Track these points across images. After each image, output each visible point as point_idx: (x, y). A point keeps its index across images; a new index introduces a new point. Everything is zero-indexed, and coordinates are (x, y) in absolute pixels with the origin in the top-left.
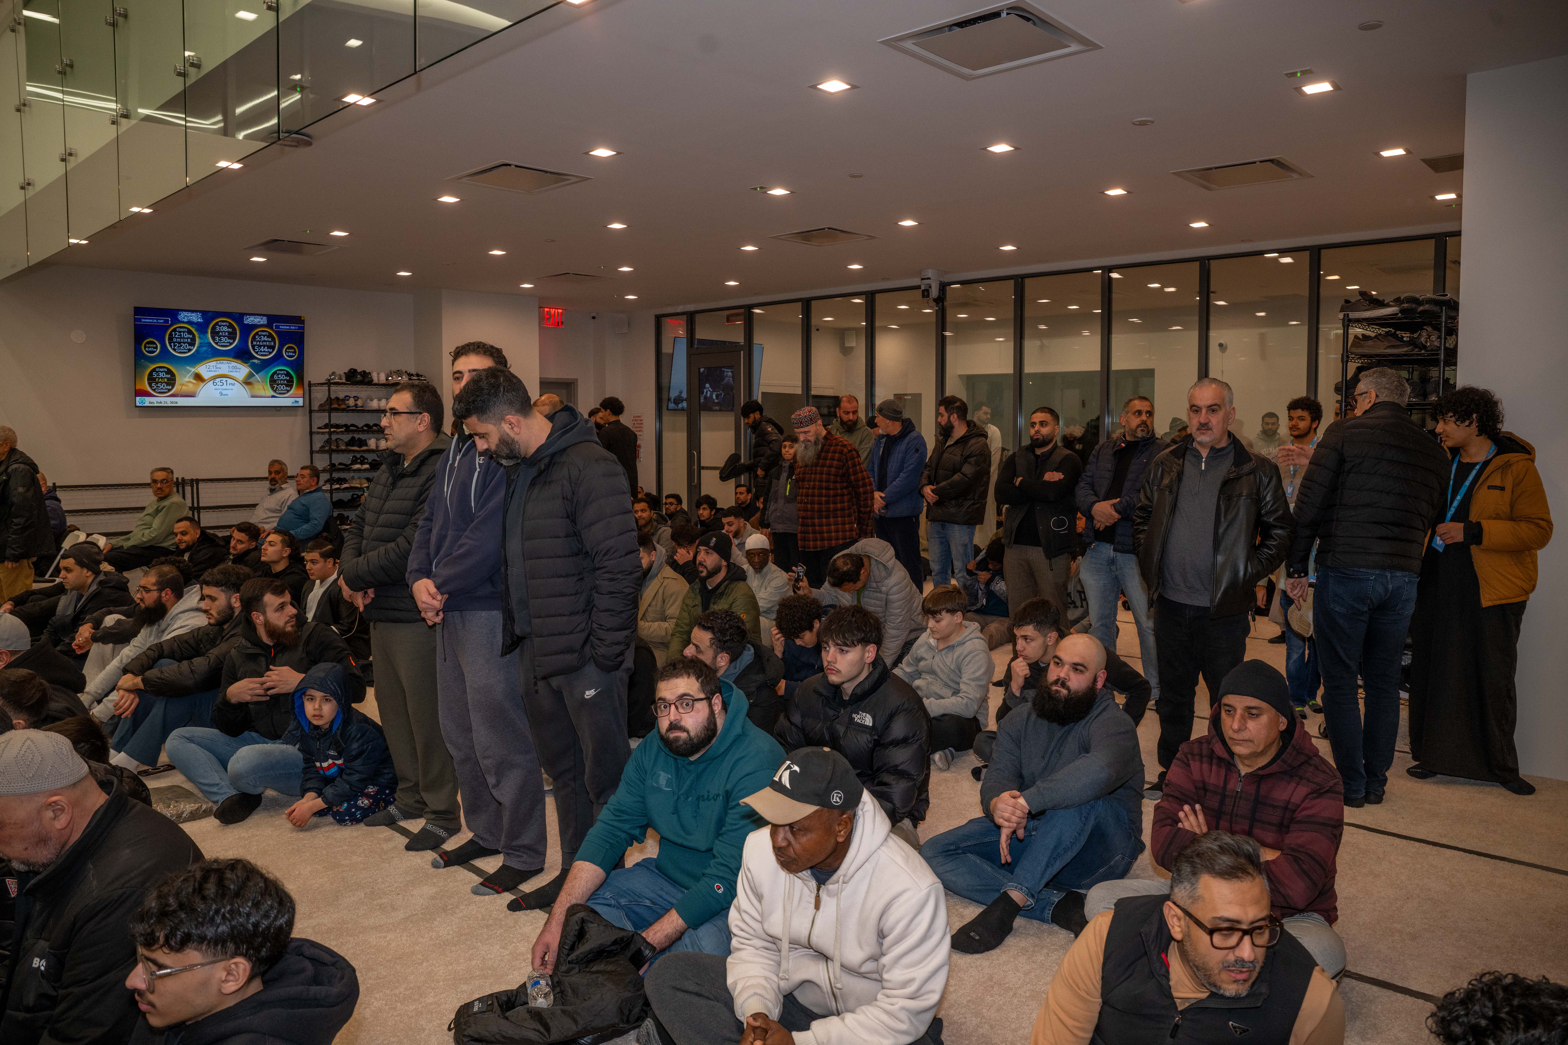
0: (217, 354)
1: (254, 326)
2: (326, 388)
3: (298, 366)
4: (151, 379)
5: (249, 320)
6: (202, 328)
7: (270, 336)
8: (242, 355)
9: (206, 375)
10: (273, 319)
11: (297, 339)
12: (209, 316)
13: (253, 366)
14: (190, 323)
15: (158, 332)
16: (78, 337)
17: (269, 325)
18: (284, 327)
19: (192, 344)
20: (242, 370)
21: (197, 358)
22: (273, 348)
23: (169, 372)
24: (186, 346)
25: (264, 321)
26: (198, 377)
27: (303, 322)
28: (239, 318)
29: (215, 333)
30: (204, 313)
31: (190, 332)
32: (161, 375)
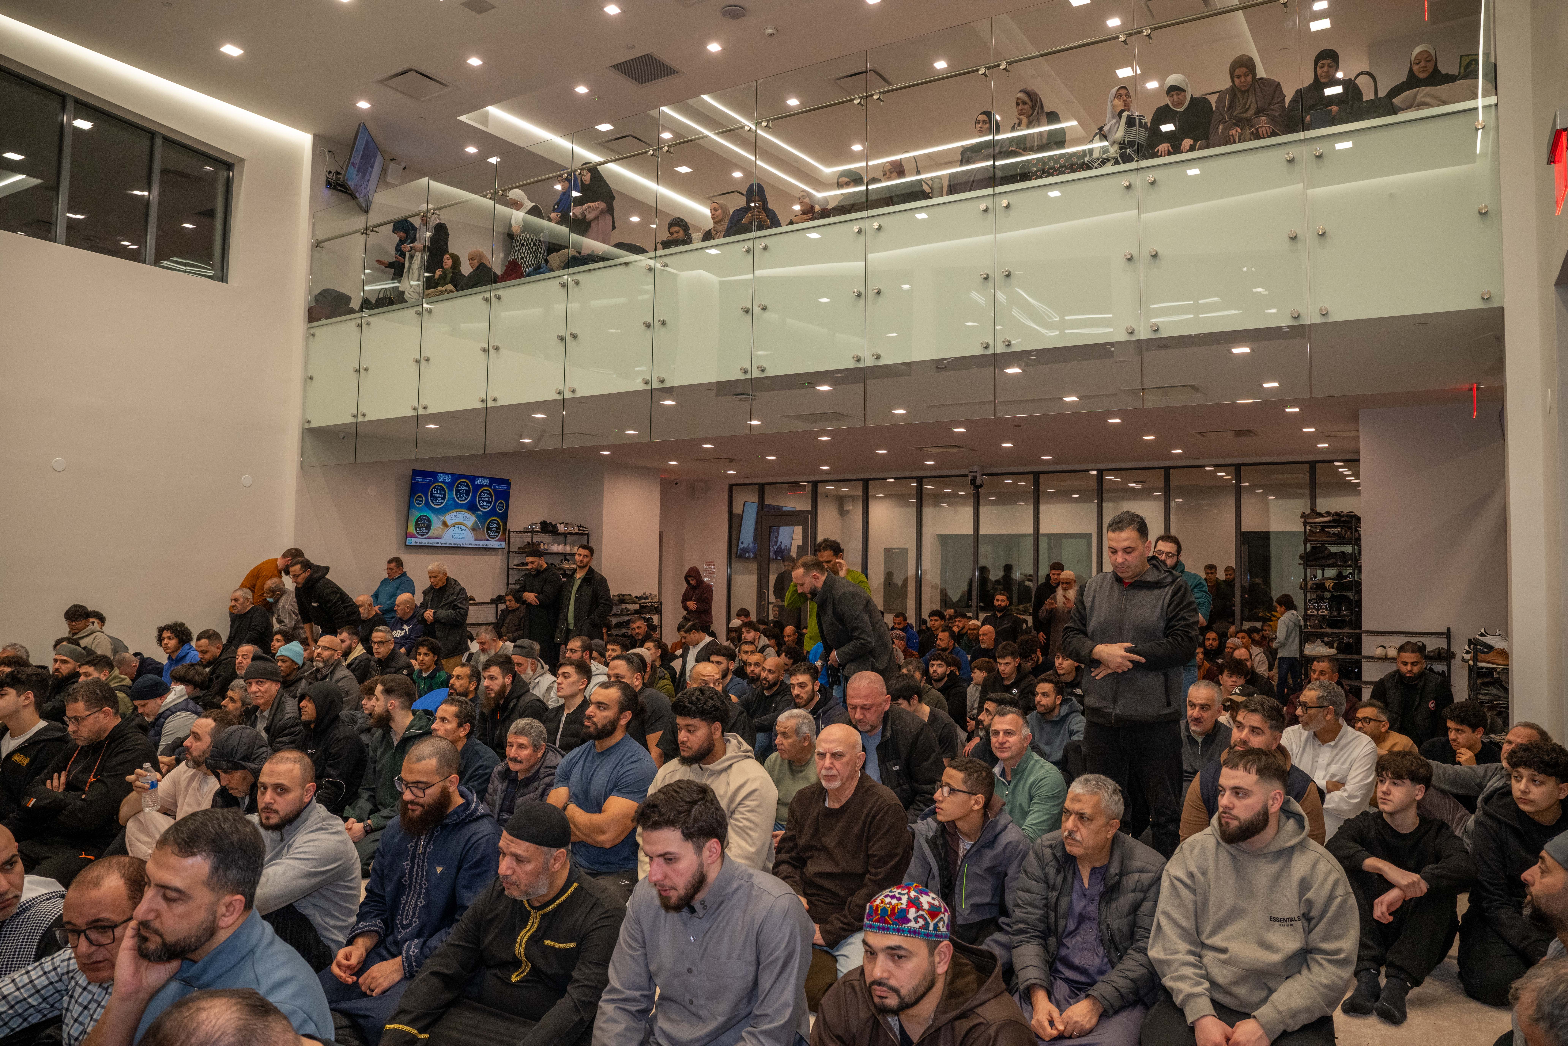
0: (457, 506)
1: (482, 486)
2: (530, 535)
3: (504, 517)
4: (417, 525)
5: (479, 481)
6: (450, 486)
7: (490, 494)
8: (472, 508)
9: (449, 523)
10: (493, 481)
11: (504, 496)
12: (456, 477)
13: (478, 517)
14: (444, 482)
15: (424, 489)
16: (372, 491)
17: (490, 486)
18: (499, 487)
19: (444, 499)
20: (470, 519)
21: (445, 510)
22: (490, 502)
23: (428, 519)
24: (440, 500)
25: (487, 482)
26: (445, 524)
27: (509, 484)
28: (472, 479)
29: (458, 491)
30: (453, 475)
31: (443, 489)
32: (424, 521)
